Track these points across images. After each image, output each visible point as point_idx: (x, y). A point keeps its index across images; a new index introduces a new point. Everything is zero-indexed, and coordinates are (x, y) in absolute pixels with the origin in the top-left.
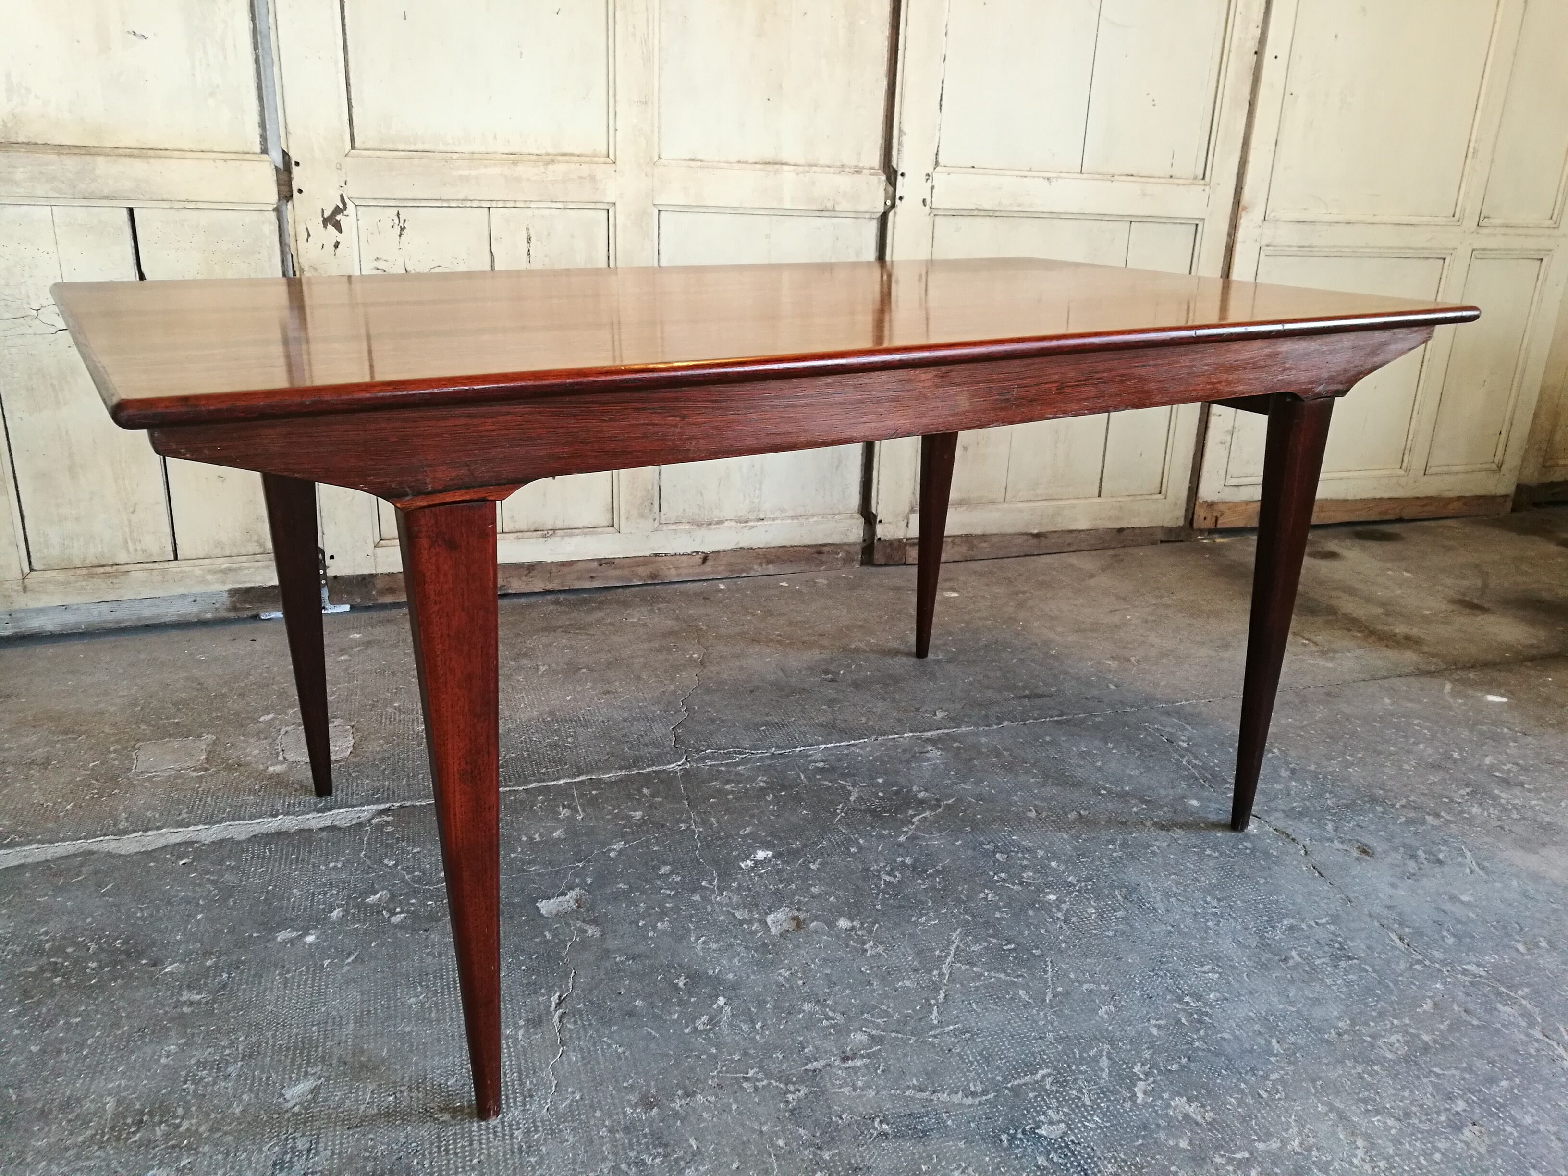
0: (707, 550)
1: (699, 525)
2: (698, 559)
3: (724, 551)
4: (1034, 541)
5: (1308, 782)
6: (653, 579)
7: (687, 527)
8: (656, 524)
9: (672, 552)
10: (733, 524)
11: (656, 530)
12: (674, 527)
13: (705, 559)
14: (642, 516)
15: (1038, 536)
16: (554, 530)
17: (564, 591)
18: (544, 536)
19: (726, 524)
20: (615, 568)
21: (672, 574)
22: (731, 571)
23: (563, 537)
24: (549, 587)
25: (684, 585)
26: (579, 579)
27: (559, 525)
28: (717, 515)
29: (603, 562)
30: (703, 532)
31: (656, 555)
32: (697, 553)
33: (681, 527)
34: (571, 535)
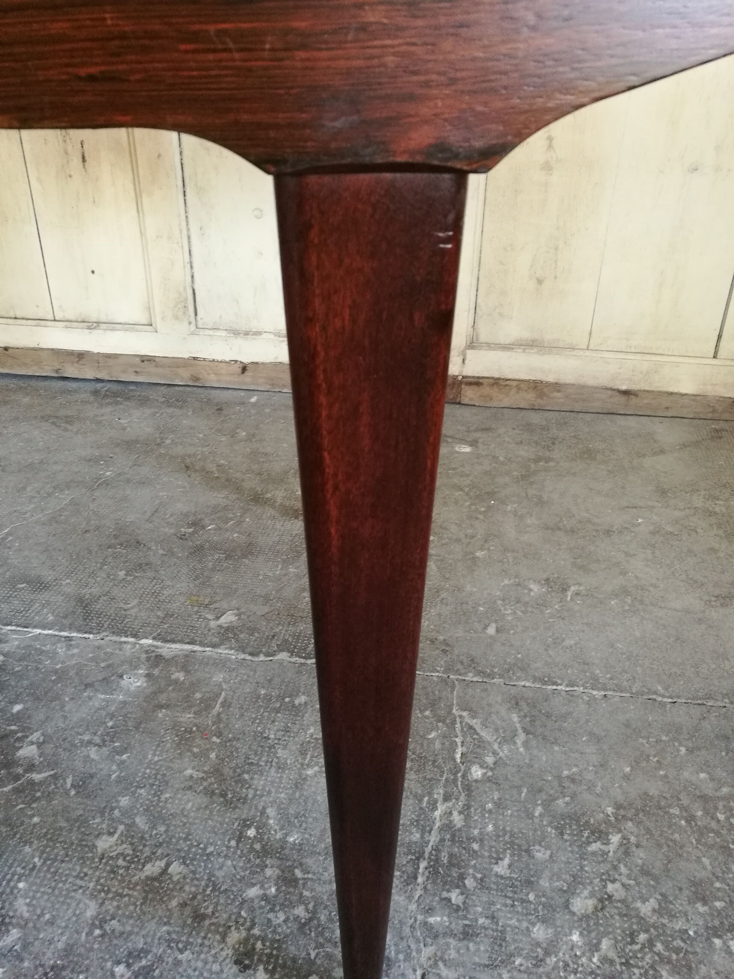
0: (246, 360)
1: (236, 333)
2: (237, 369)
3: (263, 364)
4: (623, 399)
5: (605, 944)
6: (194, 381)
7: (224, 334)
8: (193, 327)
9: (211, 357)
10: (272, 336)
11: (192, 334)
12: (211, 332)
13: (244, 369)
14: (176, 318)
15: (626, 393)
16: (98, 323)
17: (111, 381)
18: (89, 328)
19: (264, 336)
20: (157, 366)
21: (212, 380)
22: (273, 385)
23: (105, 330)
24: (99, 376)
25: (225, 392)
26: (124, 372)
27: (103, 319)
28: (255, 326)
29: (145, 359)
30: (239, 341)
31: (195, 358)
32: (236, 361)
33: (219, 333)
34: (113, 330)
